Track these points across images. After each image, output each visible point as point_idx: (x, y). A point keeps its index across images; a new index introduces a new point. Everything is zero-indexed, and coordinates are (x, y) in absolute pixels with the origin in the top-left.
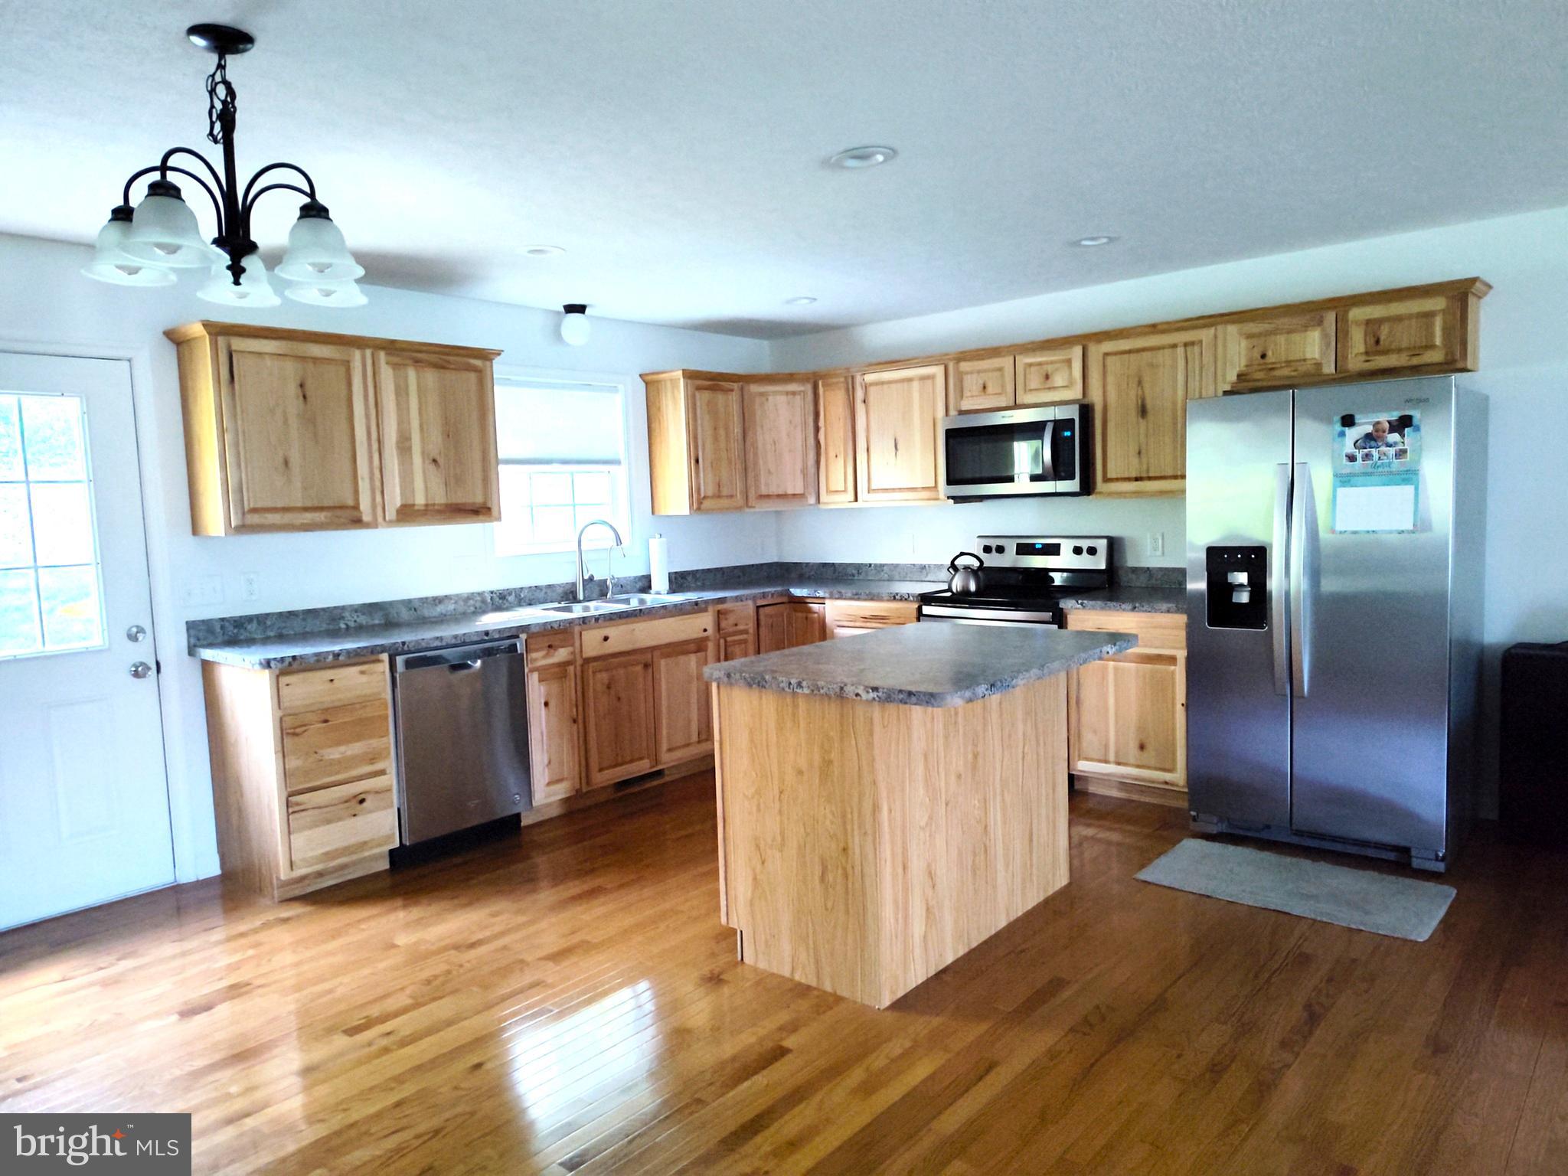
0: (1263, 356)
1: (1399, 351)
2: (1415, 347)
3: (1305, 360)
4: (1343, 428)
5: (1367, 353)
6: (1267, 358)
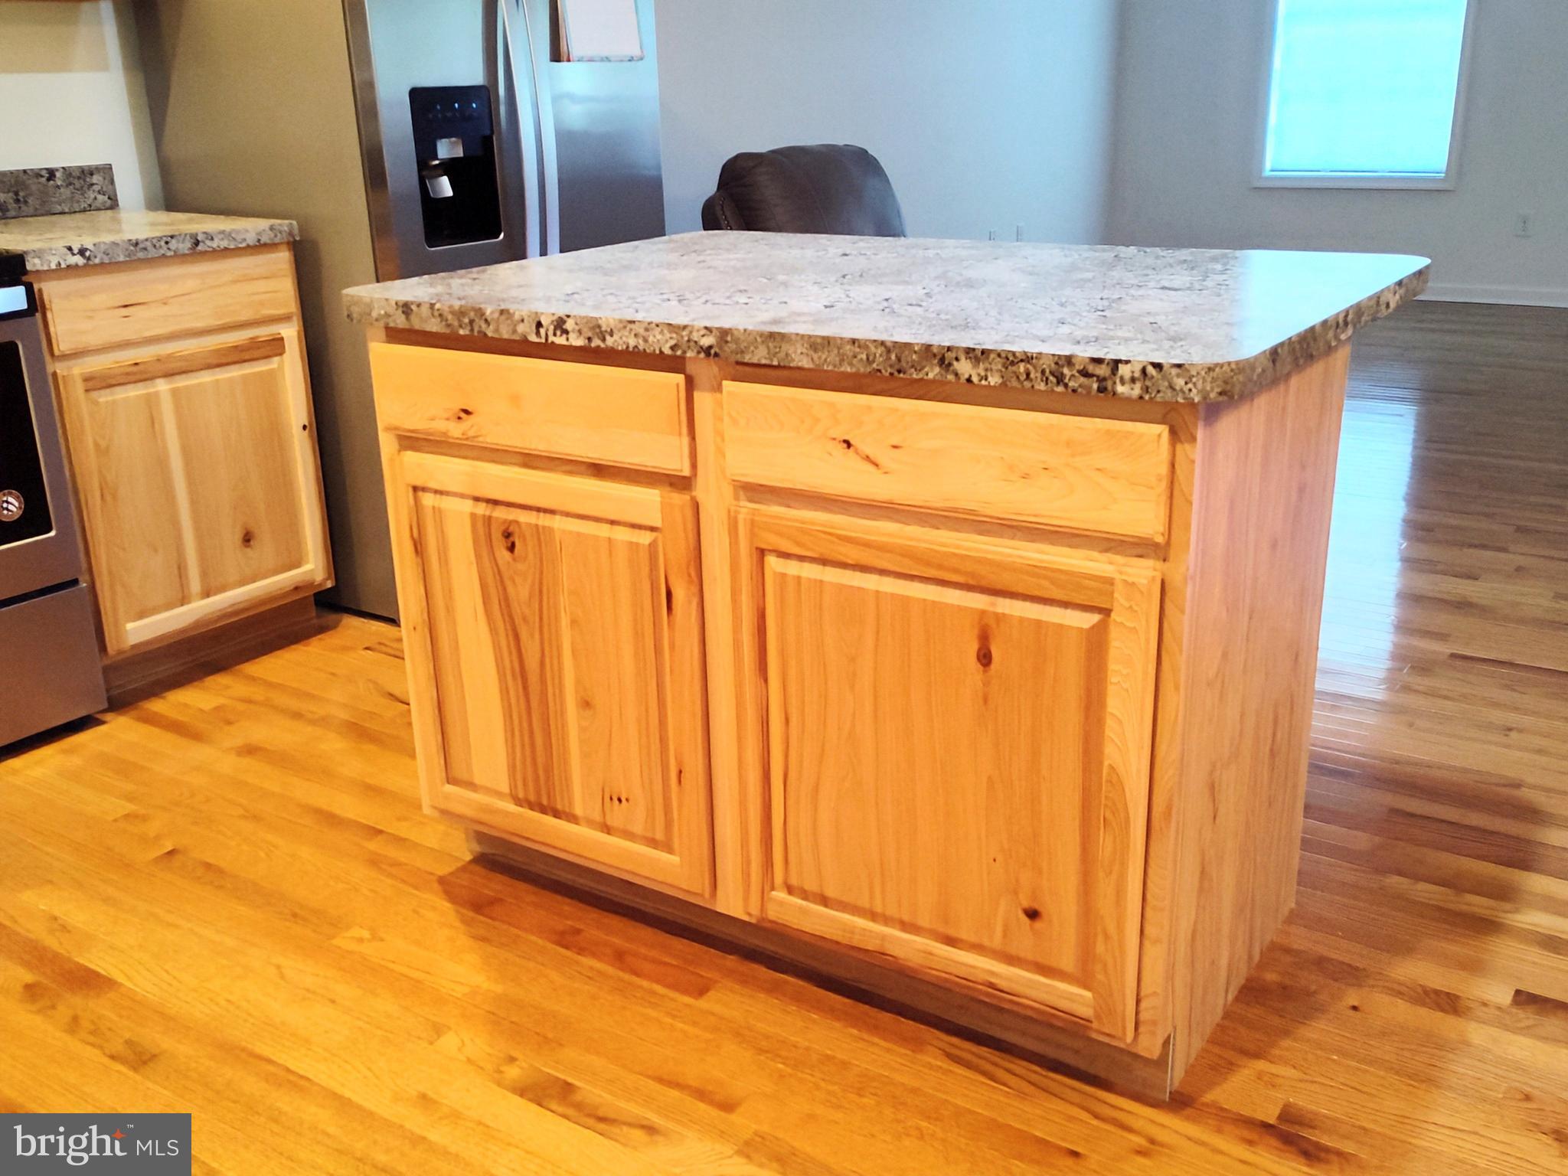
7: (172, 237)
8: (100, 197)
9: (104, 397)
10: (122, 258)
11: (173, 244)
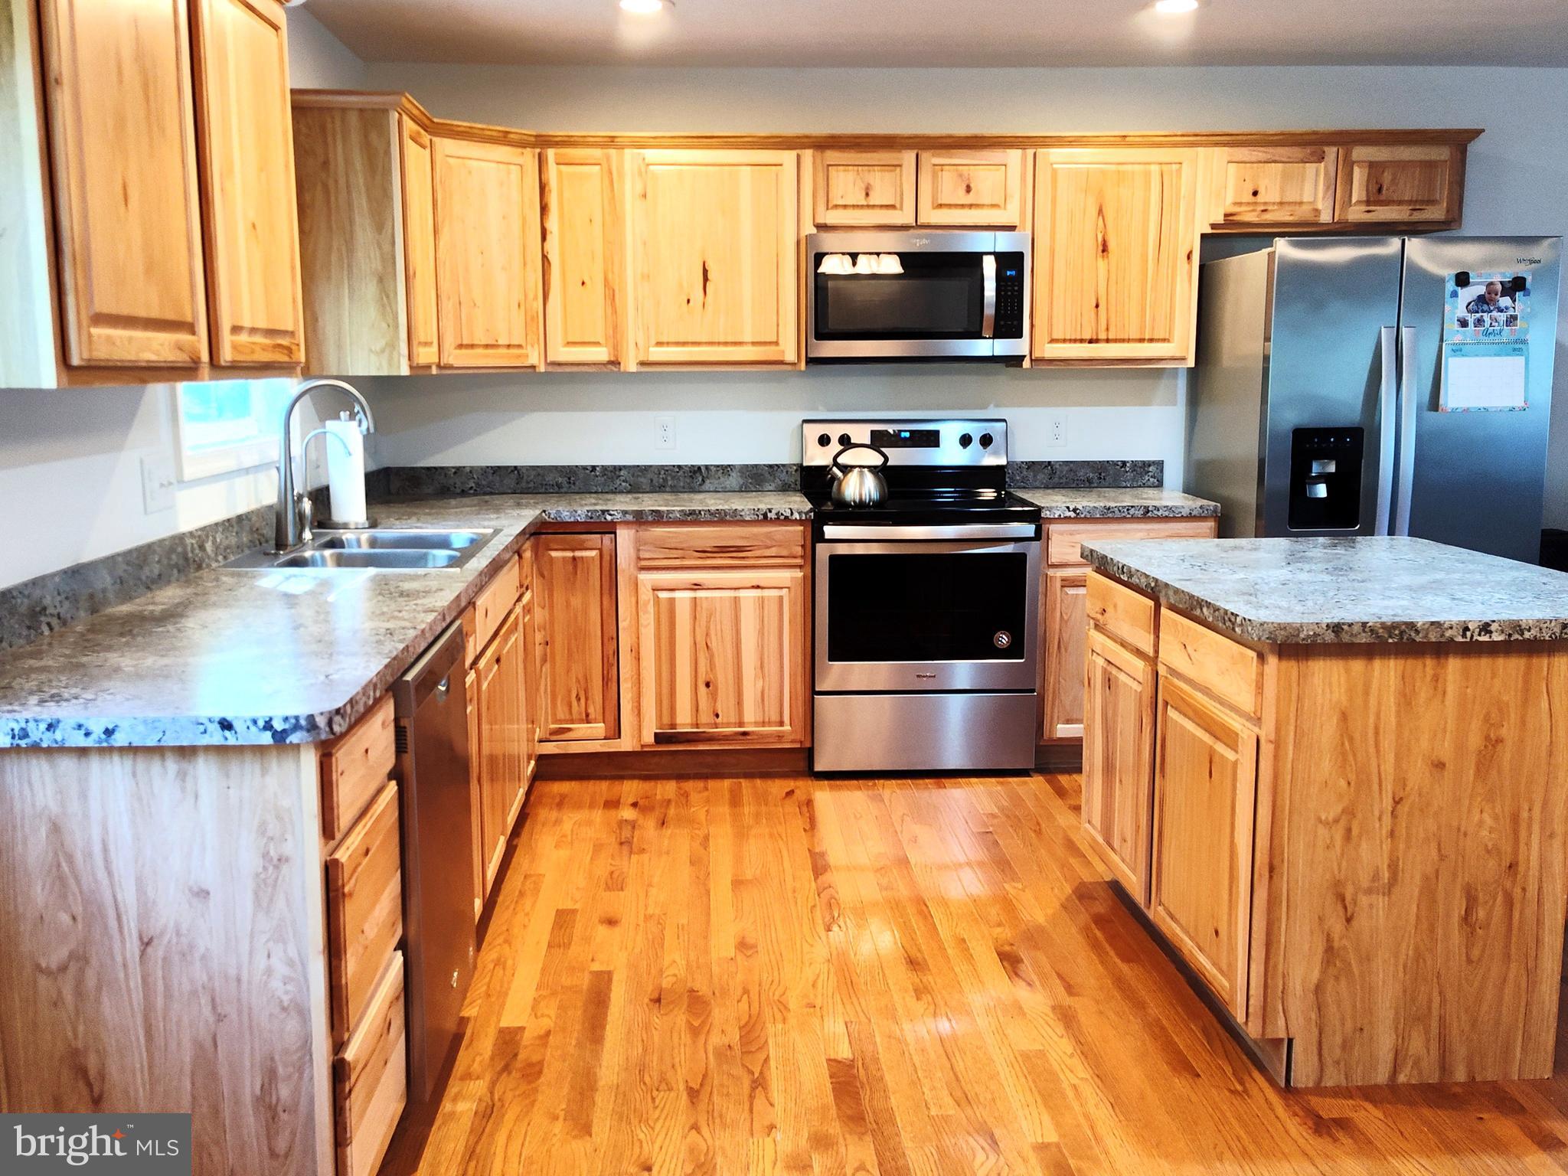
0: (1255, 193)
1: (1400, 203)
2: (1416, 201)
3: (1301, 203)
4: (1456, 288)
5: (1368, 202)
6: (1259, 196)
7: (1132, 507)
8: (1152, 480)
9: (1071, 591)
10: (1098, 516)
11: (1132, 511)
